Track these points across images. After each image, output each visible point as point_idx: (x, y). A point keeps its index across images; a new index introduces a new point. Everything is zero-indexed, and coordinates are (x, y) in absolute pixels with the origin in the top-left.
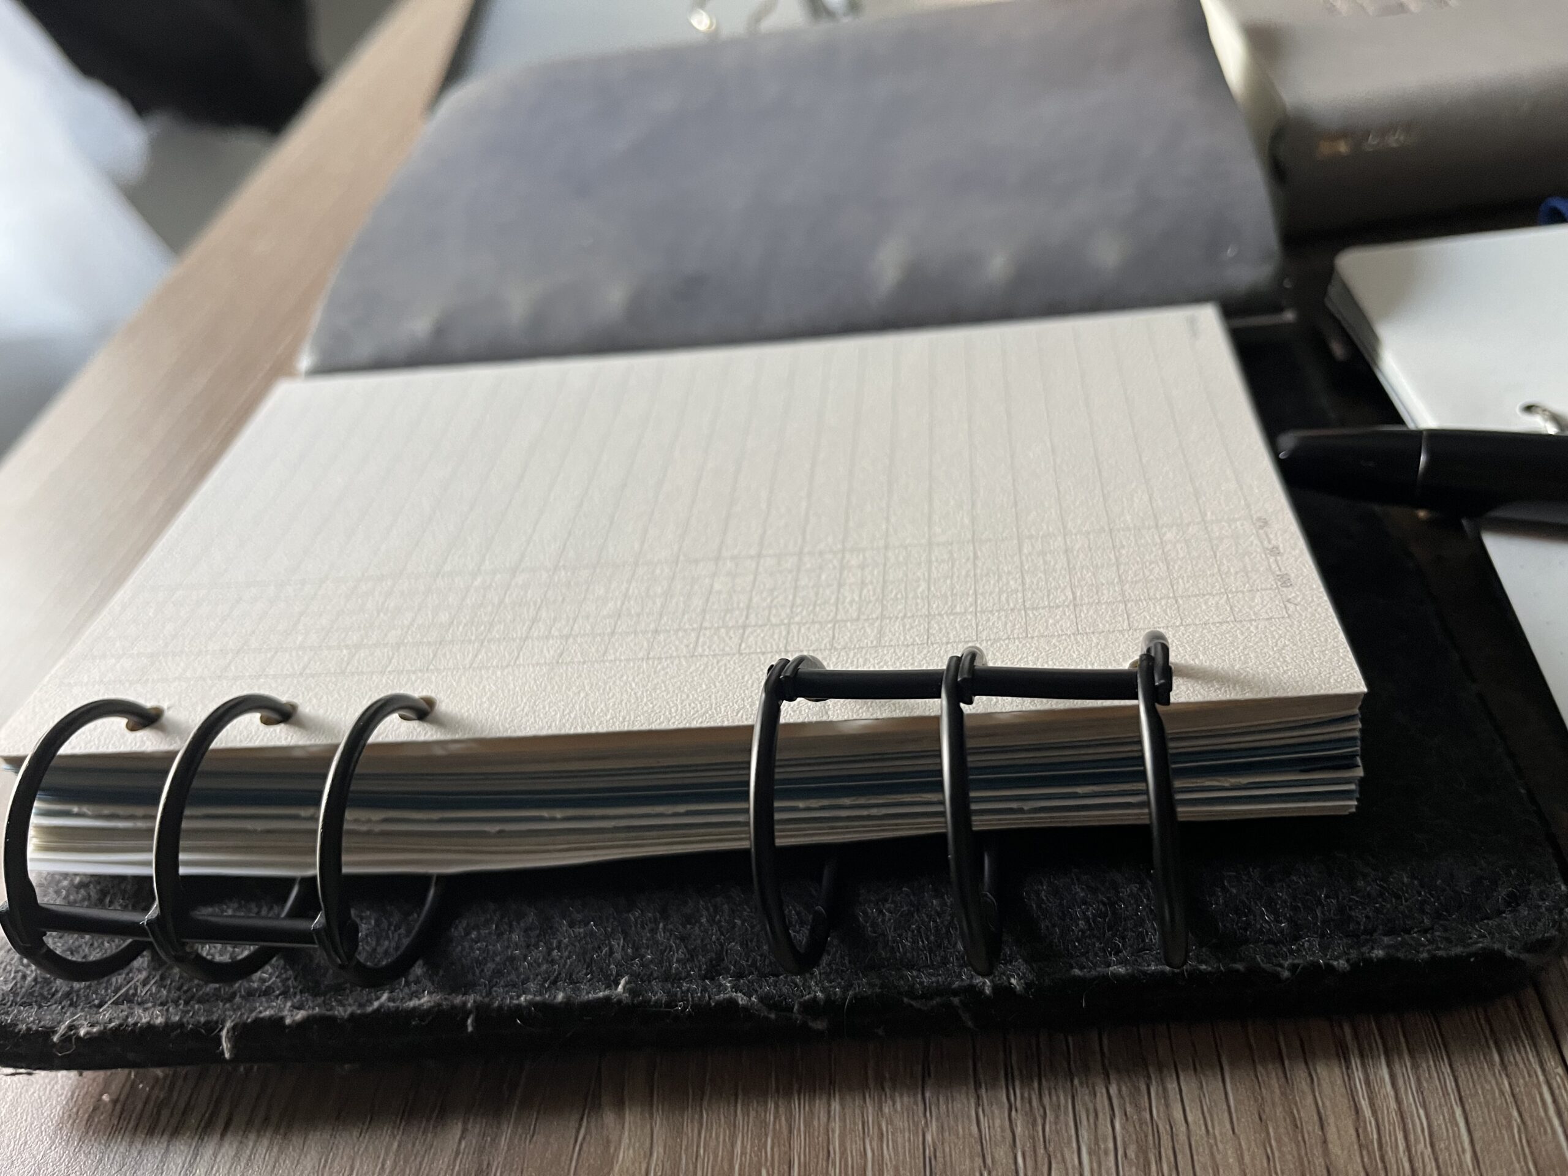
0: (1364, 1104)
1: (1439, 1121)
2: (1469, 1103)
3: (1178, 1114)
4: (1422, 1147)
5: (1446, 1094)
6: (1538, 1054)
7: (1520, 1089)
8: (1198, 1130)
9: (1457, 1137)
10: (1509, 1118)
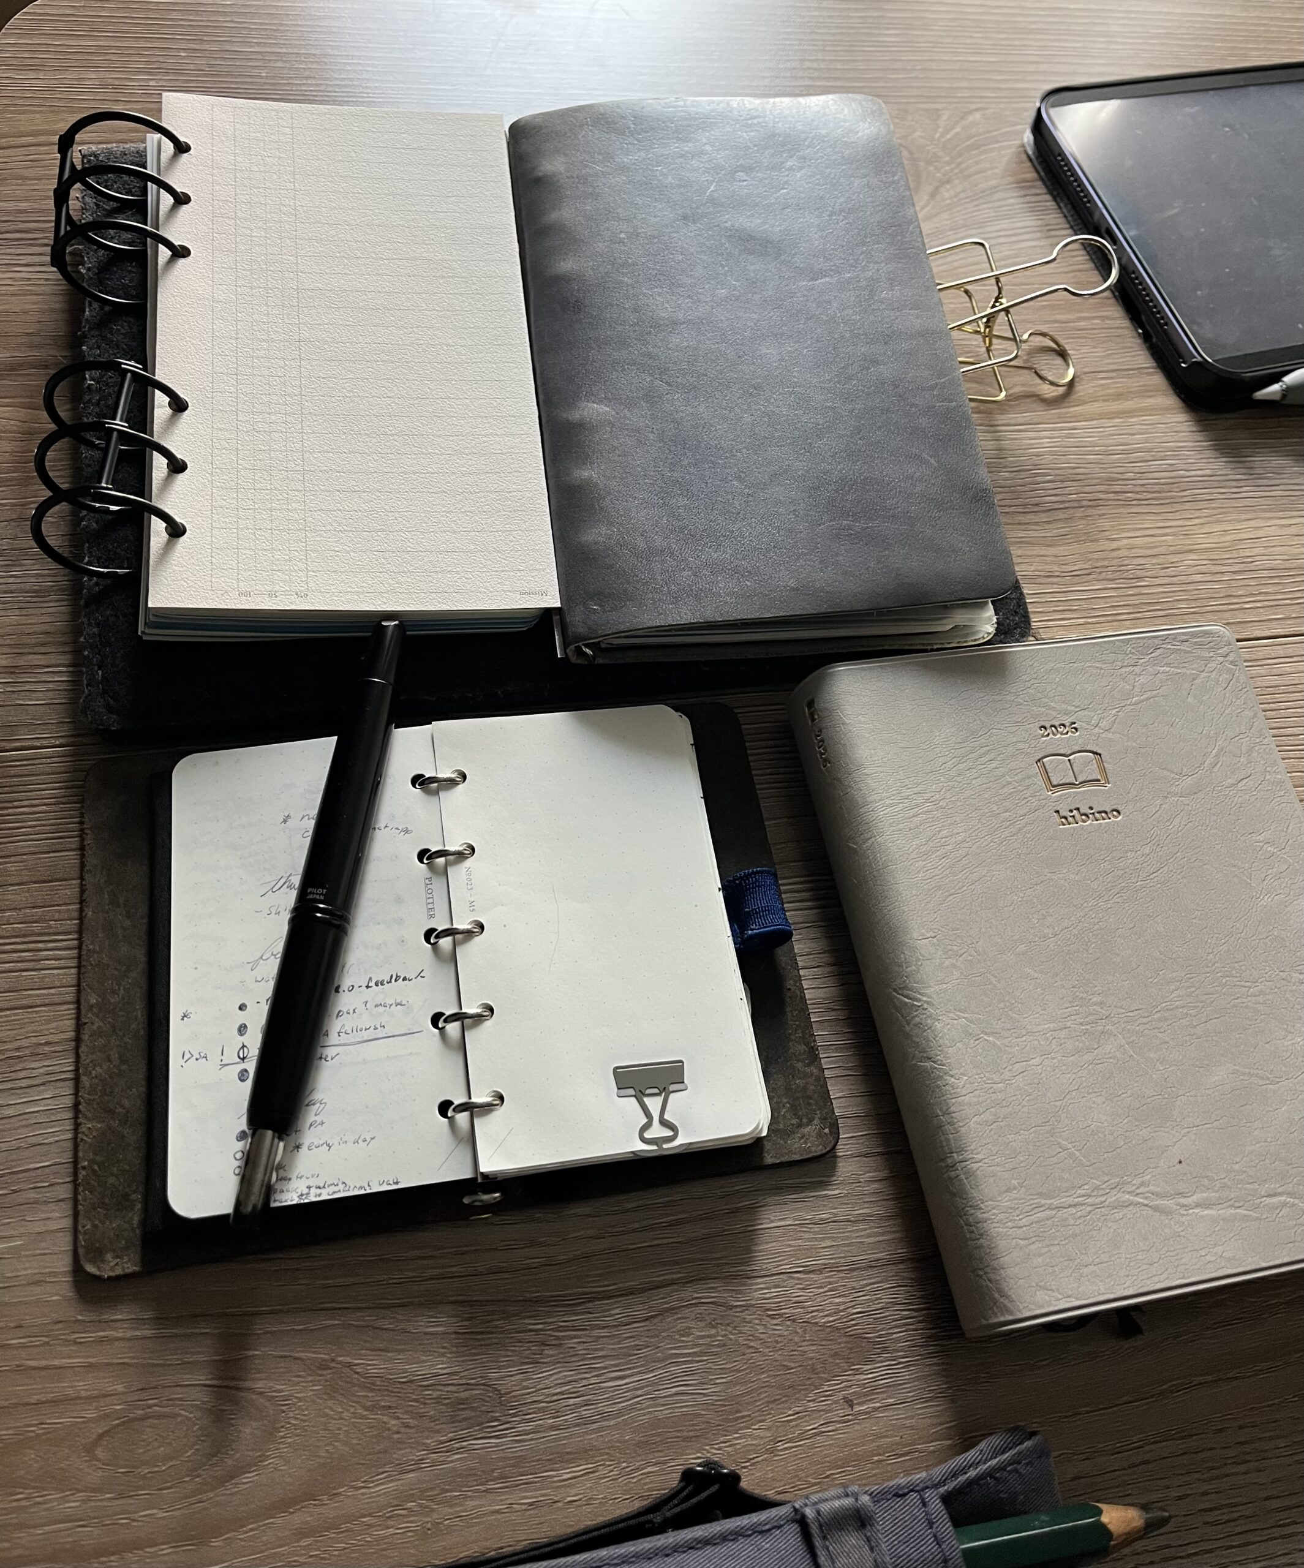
0: (51, 669)
1: (40, 694)
2: (47, 706)
3: (51, 604)
4: (28, 687)
5: (52, 699)
6: (68, 736)
7: (50, 727)
8: (44, 611)
9: (31, 700)
10: (38, 720)
